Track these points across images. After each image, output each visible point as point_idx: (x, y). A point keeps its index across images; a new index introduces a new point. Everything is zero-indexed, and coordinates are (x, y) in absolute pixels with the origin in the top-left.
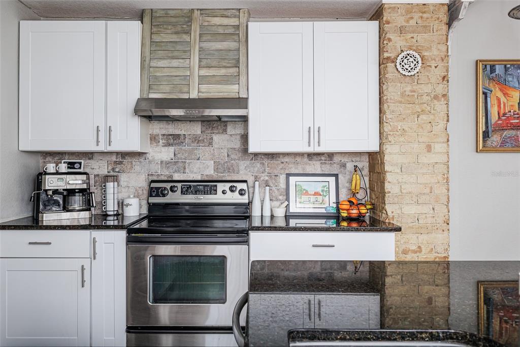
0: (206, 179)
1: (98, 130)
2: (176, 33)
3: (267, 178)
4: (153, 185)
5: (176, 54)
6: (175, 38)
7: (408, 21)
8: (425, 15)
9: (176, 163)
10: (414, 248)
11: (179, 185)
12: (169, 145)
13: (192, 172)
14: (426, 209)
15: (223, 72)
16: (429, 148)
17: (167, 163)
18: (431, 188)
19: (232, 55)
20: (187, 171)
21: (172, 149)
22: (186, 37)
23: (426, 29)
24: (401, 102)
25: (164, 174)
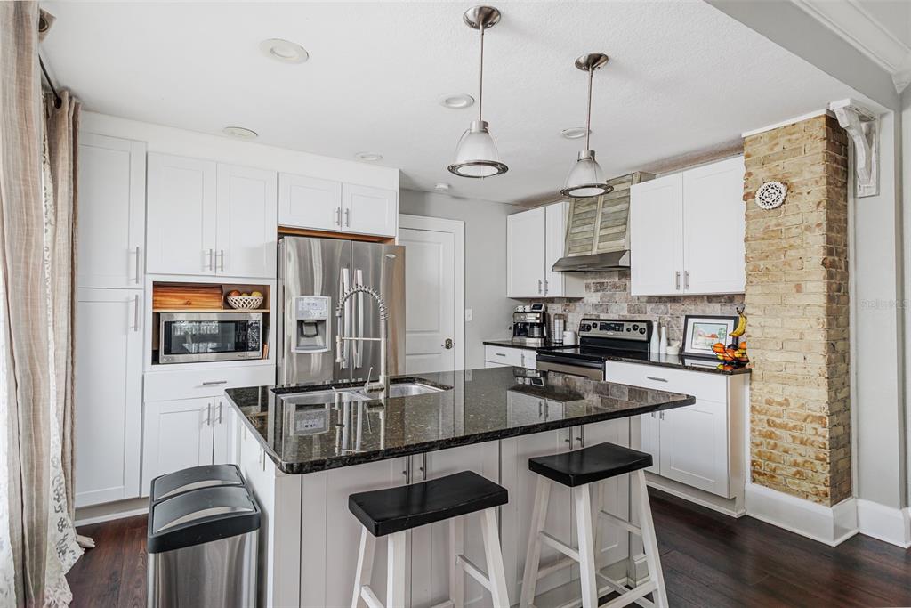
0: (622, 318)
1: (540, 283)
2: (588, 205)
3: (669, 319)
4: (583, 322)
5: (587, 221)
6: (587, 209)
7: (772, 149)
8: (794, 137)
9: (602, 305)
10: (780, 399)
11: (598, 323)
12: (597, 291)
13: (612, 312)
14: (798, 358)
15: (615, 230)
16: (799, 288)
17: (596, 305)
18: (802, 334)
19: (623, 215)
20: (609, 311)
21: (599, 294)
22: (594, 207)
23: (795, 151)
24: (763, 239)
25: (593, 314)
